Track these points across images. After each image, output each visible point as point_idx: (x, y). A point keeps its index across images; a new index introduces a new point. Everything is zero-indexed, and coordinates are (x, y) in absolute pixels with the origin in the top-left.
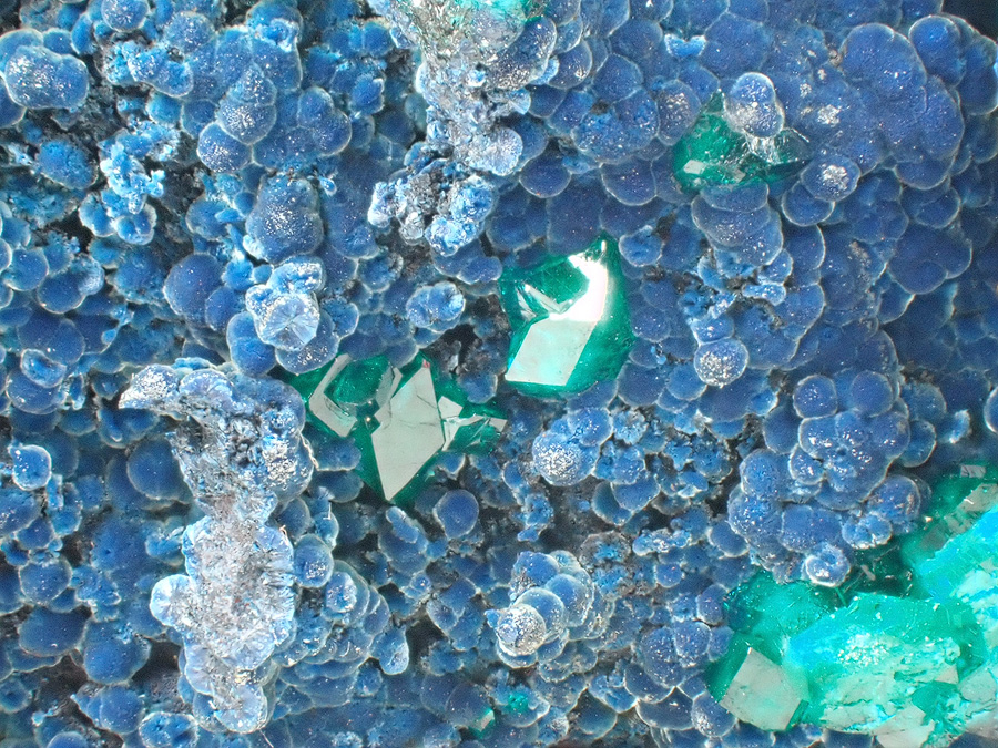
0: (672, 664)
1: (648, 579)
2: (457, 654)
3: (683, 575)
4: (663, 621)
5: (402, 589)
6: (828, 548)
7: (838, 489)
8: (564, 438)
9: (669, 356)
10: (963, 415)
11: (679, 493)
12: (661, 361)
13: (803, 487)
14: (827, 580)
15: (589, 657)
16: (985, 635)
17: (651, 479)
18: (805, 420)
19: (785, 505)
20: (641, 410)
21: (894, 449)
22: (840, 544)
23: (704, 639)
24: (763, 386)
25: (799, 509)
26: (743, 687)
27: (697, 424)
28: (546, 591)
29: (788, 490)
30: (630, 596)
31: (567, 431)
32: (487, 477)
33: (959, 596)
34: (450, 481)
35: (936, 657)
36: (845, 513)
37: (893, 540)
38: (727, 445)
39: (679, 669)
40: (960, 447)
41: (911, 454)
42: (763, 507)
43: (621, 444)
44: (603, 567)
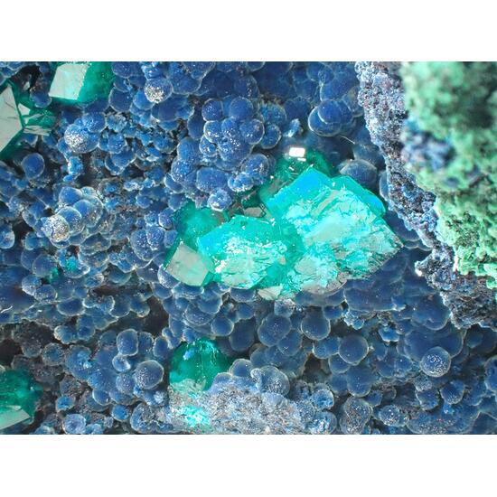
0: (146, 248)
1: (133, 203)
2: (38, 238)
3: (152, 202)
4: (142, 226)
5: (7, 204)
6: (220, 191)
7: (224, 159)
8: (80, 128)
9: (134, 86)
10: (296, 121)
11: (147, 159)
12: (130, 88)
13: (208, 158)
14: (218, 208)
15: (106, 243)
16: (303, 240)
17: (130, 150)
18: (208, 122)
19: (199, 167)
20: (124, 114)
21: (253, 140)
22: (226, 189)
23: (162, 236)
24: (185, 103)
25: (206, 169)
26: (177, 263)
27: (152, 122)
28: (73, 209)
29: (200, 159)
30: (123, 212)
31: (82, 124)
32: (50, 147)
33: (287, 218)
34: (31, 148)
35: (273, 251)
36: (230, 172)
37: (254, 188)
38: (172, 134)
39: (150, 251)
40: (294, 139)
41: (265, 142)
42: (186, 168)
43: (113, 132)
44: (109, 196)
